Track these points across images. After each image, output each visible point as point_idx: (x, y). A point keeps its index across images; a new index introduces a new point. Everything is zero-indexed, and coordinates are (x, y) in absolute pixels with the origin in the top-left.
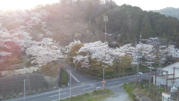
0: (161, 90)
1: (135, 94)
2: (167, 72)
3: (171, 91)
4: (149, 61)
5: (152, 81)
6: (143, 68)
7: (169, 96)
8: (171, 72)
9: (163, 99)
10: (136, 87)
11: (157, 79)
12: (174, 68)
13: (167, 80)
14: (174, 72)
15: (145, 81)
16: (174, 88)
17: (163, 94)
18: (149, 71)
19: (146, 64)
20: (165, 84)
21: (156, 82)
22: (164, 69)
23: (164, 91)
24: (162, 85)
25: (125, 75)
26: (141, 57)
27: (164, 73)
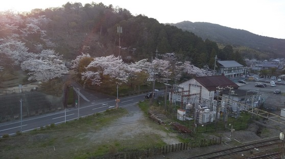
0: (177, 107)
1: (150, 111)
2: (183, 89)
3: (186, 108)
4: (166, 78)
5: (168, 98)
6: (159, 85)
7: (185, 113)
8: (186, 89)
9: (178, 116)
10: (151, 105)
11: (173, 96)
12: (190, 85)
13: (182, 96)
14: (189, 88)
15: (161, 98)
16: (189, 104)
17: (179, 111)
18: (165, 88)
19: (162, 80)
20: (180, 101)
21: (171, 99)
22: (180, 86)
23: (179, 108)
24: (177, 102)
25: (141, 93)
26: (157, 73)
27: (180, 90)
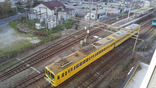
0: (34, 22)
1: (19, 27)
2: (36, 10)
3: (40, 22)
4: (24, 4)
5: (28, 18)
6: (21, 10)
7: (40, 25)
8: (38, 10)
9: (36, 27)
10: (18, 23)
11: (31, 16)
12: (40, 7)
13: (37, 15)
14: (40, 10)
15: (23, 18)
16: (42, 19)
17: (36, 24)
18: (25, 12)
19: (22, 6)
20: (36, 18)
21: (30, 18)
22: (34, 9)
23: (36, 22)
24: (34, 19)
25: (9, 17)
26: (17, 2)
27: (35, 12)
